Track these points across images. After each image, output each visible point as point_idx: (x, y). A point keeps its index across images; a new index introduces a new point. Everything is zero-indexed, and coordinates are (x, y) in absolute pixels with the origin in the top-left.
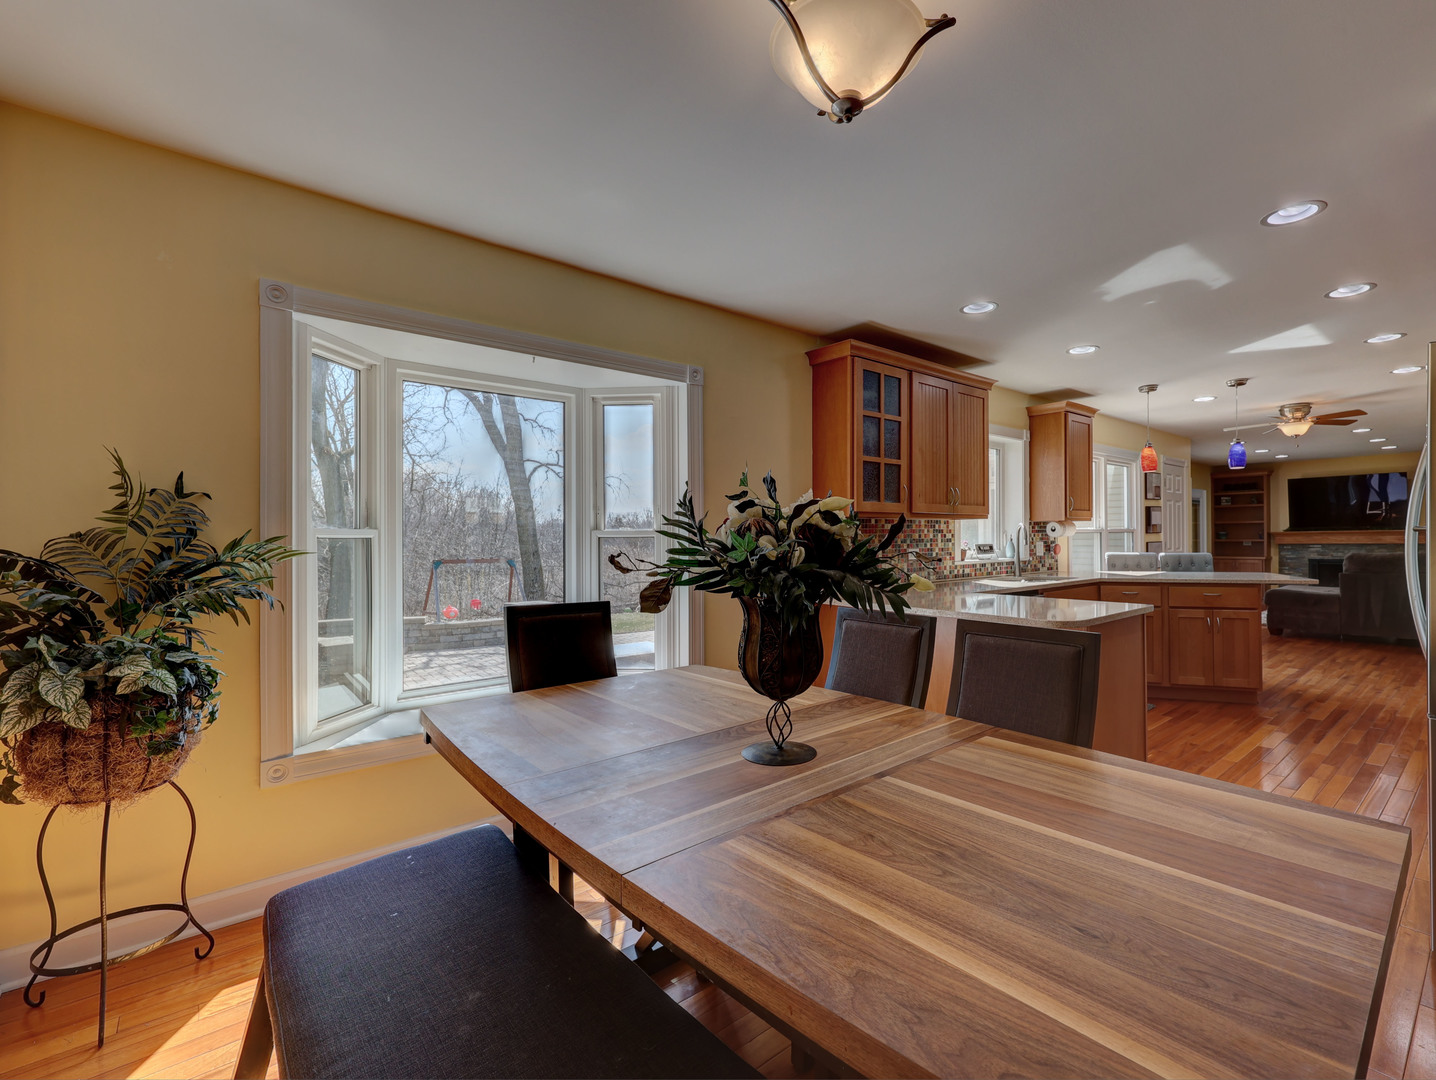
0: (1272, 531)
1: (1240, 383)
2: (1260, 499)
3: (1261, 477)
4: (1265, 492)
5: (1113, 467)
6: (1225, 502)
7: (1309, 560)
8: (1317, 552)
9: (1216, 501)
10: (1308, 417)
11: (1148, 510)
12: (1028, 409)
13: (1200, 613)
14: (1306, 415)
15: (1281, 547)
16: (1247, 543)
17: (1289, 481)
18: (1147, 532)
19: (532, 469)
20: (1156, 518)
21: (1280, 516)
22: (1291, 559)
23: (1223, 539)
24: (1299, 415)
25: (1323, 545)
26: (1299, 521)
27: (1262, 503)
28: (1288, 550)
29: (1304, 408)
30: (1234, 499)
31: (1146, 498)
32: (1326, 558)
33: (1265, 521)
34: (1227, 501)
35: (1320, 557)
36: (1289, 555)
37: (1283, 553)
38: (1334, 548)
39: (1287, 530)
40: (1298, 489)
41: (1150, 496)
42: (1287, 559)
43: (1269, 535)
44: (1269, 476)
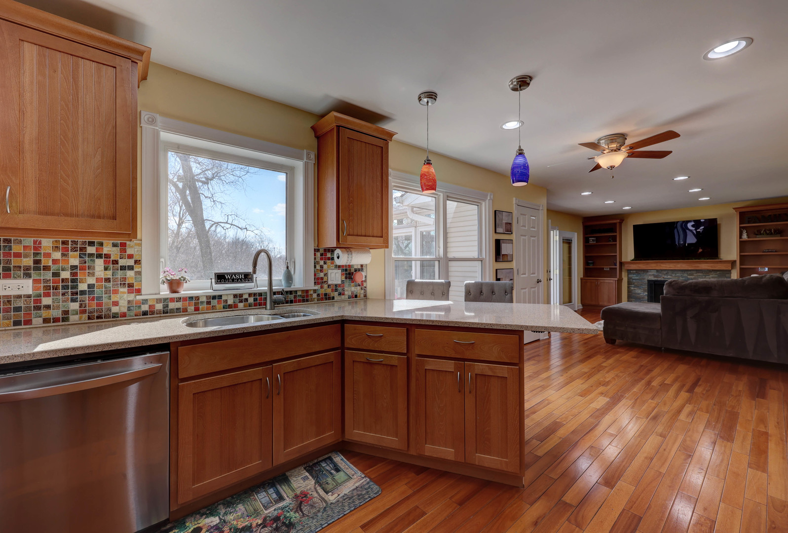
0: (623, 260)
1: (523, 82)
2: (614, 239)
3: (615, 224)
4: (618, 234)
5: (455, 204)
6: (592, 241)
7: (648, 280)
8: (653, 275)
9: (586, 240)
10: (623, 149)
11: (498, 243)
12: (313, 128)
13: (449, 366)
14: (621, 146)
15: (629, 271)
16: (607, 268)
17: (634, 226)
18: (496, 261)
19: (209, 226)
20: (505, 249)
21: (628, 250)
22: (635, 279)
23: (591, 266)
24: (614, 146)
25: (657, 271)
26: (641, 254)
27: (616, 241)
28: (634, 274)
29: (619, 138)
30: (598, 239)
31: (496, 232)
32: (659, 279)
33: (618, 254)
34: (593, 241)
35: (656, 279)
36: (634, 277)
37: (630, 276)
38: (665, 272)
39: (633, 260)
40: (640, 232)
41: (499, 230)
42: (633, 279)
43: (621, 264)
44: (621, 223)
